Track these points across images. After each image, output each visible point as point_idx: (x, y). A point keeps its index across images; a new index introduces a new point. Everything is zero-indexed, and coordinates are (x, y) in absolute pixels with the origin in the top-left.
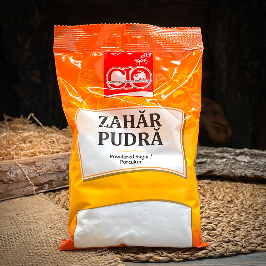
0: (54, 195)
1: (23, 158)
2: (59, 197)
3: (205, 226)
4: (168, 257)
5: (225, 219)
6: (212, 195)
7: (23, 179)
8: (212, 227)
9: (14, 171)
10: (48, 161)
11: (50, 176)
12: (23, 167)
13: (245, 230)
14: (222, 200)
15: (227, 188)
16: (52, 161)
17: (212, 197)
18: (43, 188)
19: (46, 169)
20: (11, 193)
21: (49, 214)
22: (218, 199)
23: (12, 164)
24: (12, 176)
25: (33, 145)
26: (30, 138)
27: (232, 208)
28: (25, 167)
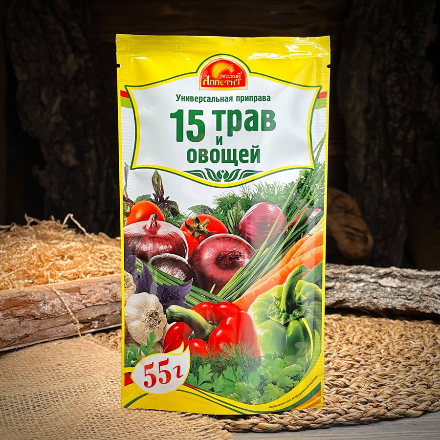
0: (107, 338)
2: (115, 340)
3: (333, 381)
4: (281, 424)
5: (362, 371)
6: (343, 337)
7: (62, 313)
8: (343, 383)
9: (51, 301)
10: (99, 287)
11: (101, 309)
12: (62, 295)
13: (390, 387)
14: (357, 344)
15: (365, 327)
16: (104, 286)
17: (342, 340)
18: (91, 327)
19: (96, 298)
20: (45, 333)
21: (106, 363)
22: (352, 343)
23: (46, 290)
24: (47, 309)
25: (75, 262)
26: (70, 252)
27: (373, 356)
28: (65, 296)
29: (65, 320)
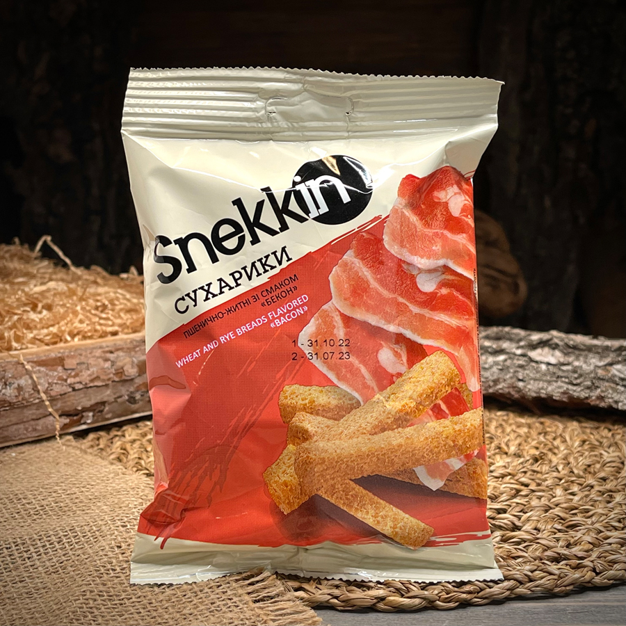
0: (108, 440)
1: (34, 349)
2: (122, 444)
4: (424, 599)
5: (535, 502)
7: (34, 400)
8: (509, 523)
9: (15, 381)
10: (94, 357)
11: (98, 392)
12: (35, 370)
13: (589, 530)
14: (518, 456)
15: (519, 426)
16: (103, 355)
18: (82, 422)
19: (90, 375)
20: (6, 434)
22: (506, 453)
23: (8, 362)
24: (10, 392)
25: (55, 316)
26: (47, 298)
27: (546, 476)
28: (39, 372)
29: (38, 412)
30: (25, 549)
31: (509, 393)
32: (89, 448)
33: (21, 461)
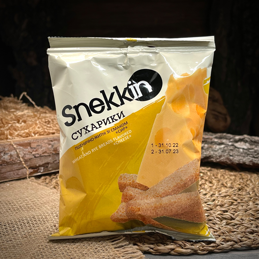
0: (50, 180)
1: (17, 139)
2: (56, 182)
3: (222, 215)
4: (192, 249)
5: (240, 208)
6: (219, 182)
7: (18, 161)
8: (229, 216)
9: (9, 152)
10: (44, 143)
11: (46, 158)
12: (18, 148)
14: (231, 188)
16: (48, 142)
17: (219, 184)
18: (39, 171)
19: (42, 151)
20: (5, 176)
22: (226, 187)
23: (6, 144)
24: (6, 157)
25: (27, 125)
26: (24, 118)
27: (245, 196)
28: (20, 149)
29: (19, 166)
30: (12, 226)
31: (226, 161)
32: (41, 182)
33: (11, 188)
